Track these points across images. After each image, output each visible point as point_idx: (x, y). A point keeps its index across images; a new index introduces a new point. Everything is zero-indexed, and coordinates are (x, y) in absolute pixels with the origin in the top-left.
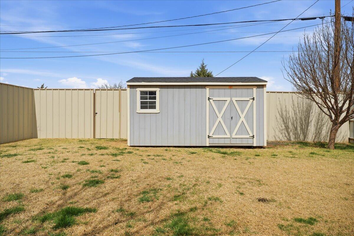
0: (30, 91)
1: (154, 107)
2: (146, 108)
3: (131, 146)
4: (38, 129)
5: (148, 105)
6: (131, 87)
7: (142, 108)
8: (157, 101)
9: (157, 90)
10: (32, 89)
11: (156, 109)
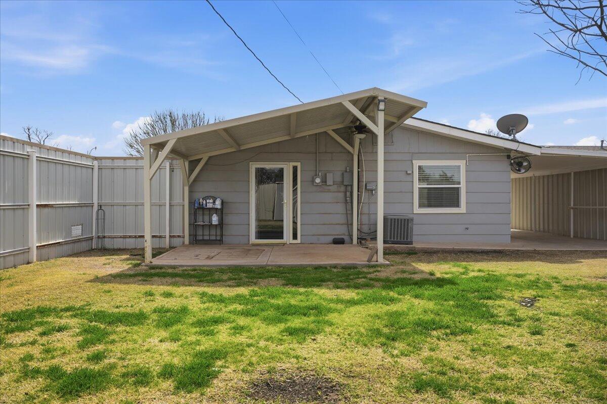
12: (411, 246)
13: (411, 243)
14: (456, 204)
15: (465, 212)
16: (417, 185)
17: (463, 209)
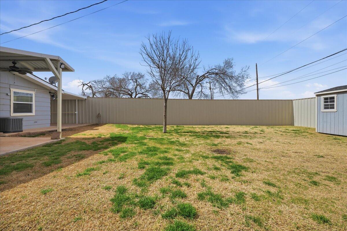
0: (291, 101)
1: (333, 108)
2: (328, 108)
3: (319, 133)
4: (294, 121)
5: (329, 106)
6: (317, 95)
7: (325, 108)
8: (335, 103)
9: (335, 96)
10: (292, 100)
11: (334, 109)
12: (22, 132)
13: (22, 131)
14: (30, 111)
15: (34, 115)
16: (12, 102)
17: (33, 114)
